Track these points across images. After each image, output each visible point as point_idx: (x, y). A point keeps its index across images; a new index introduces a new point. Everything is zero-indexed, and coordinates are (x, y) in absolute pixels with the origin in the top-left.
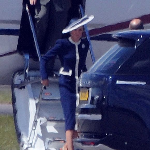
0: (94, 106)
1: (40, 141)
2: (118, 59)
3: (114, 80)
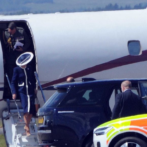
0: (47, 126)
2: (58, 99)
3: (57, 111)
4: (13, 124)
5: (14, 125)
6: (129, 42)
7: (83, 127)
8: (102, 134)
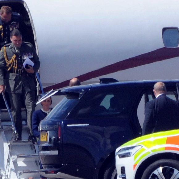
1: (13, 174)
2: (67, 108)
4: (5, 142)
5: (7, 144)
6: (164, 30)
7: (101, 146)
8: (128, 156)
